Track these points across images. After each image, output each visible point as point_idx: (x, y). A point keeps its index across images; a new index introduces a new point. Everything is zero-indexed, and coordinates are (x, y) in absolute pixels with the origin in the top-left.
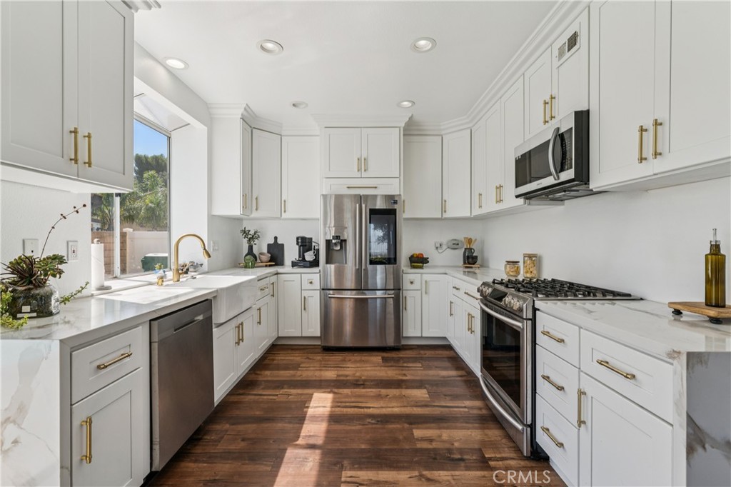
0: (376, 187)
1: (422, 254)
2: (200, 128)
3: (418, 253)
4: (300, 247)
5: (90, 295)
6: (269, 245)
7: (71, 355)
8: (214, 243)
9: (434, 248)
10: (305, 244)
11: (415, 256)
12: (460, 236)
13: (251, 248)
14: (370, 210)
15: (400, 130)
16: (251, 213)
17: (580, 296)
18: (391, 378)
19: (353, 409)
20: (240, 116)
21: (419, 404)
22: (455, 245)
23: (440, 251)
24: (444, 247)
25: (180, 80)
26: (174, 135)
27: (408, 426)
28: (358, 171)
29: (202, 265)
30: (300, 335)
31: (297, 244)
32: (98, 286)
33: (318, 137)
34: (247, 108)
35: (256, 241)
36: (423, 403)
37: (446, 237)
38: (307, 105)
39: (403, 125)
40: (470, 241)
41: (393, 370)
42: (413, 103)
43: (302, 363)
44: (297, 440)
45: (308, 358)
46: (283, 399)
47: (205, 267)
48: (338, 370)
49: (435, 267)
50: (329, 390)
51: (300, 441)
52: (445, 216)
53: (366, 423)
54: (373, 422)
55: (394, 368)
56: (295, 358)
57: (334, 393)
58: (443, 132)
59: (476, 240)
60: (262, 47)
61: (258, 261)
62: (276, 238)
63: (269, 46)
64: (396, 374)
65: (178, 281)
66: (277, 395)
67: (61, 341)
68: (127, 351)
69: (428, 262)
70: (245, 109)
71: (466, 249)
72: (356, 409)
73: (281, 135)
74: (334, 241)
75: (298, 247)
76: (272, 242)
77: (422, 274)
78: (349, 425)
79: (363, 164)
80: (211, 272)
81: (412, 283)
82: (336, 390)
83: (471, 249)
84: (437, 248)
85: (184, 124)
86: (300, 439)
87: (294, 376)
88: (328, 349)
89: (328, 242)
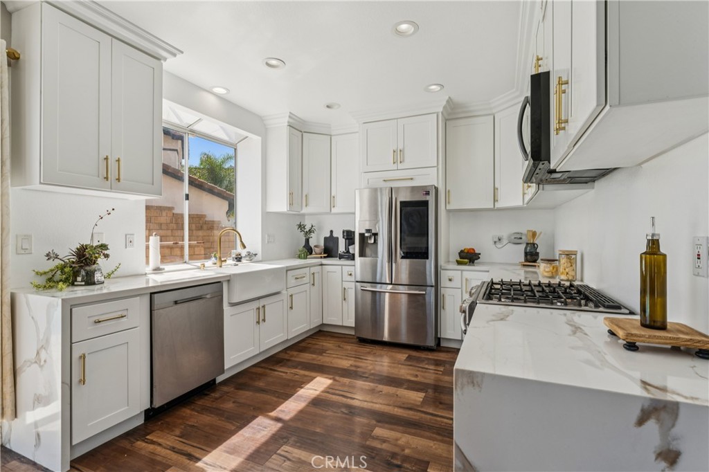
0: (412, 179)
1: (473, 249)
2: (256, 139)
3: (469, 248)
4: (346, 239)
5: (144, 273)
6: (325, 238)
7: (71, 310)
8: (269, 236)
9: (492, 243)
10: (349, 236)
11: (466, 251)
12: (523, 229)
13: (307, 241)
14: (401, 202)
15: (437, 116)
16: (302, 209)
17: (559, 304)
18: (400, 377)
19: (337, 397)
20: (287, 124)
21: (405, 406)
22: (517, 239)
23: (499, 245)
24: (505, 241)
25: (231, 102)
26: (239, 147)
27: (375, 423)
28: (394, 163)
29: (256, 255)
30: (341, 324)
31: (343, 237)
32: (154, 268)
33: (357, 134)
34: (291, 115)
35: (312, 235)
36: (409, 406)
37: (506, 231)
38: (339, 106)
39: (441, 109)
40: (534, 234)
41: (409, 369)
42: (442, 86)
43: (332, 349)
44: (271, 411)
45: (339, 346)
46: (288, 377)
47: (259, 257)
48: (355, 361)
49: (483, 264)
50: (331, 377)
51: (273, 414)
52: (498, 205)
53: (339, 411)
54: (346, 412)
55: (411, 367)
56: (328, 345)
57: (335, 380)
58: (494, 111)
59: (541, 233)
60: (268, 64)
61: (313, 253)
62: (332, 232)
63: (274, 62)
64: (408, 374)
65: (221, 267)
66: (287, 373)
67: (62, 300)
68: (124, 313)
69: (479, 258)
70: (290, 117)
71: (527, 244)
72: (341, 398)
73: (331, 135)
74: (366, 235)
75: (344, 240)
76: (328, 235)
77: (462, 271)
78: (323, 410)
79: (399, 156)
80: (265, 261)
81: (450, 280)
82: (337, 378)
83: (534, 244)
84: (495, 242)
85: (242, 138)
86: (275, 411)
87: (313, 359)
88: (363, 341)
89: (362, 235)
